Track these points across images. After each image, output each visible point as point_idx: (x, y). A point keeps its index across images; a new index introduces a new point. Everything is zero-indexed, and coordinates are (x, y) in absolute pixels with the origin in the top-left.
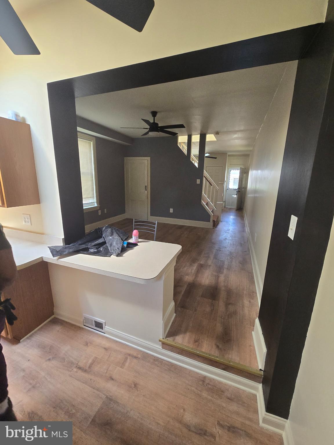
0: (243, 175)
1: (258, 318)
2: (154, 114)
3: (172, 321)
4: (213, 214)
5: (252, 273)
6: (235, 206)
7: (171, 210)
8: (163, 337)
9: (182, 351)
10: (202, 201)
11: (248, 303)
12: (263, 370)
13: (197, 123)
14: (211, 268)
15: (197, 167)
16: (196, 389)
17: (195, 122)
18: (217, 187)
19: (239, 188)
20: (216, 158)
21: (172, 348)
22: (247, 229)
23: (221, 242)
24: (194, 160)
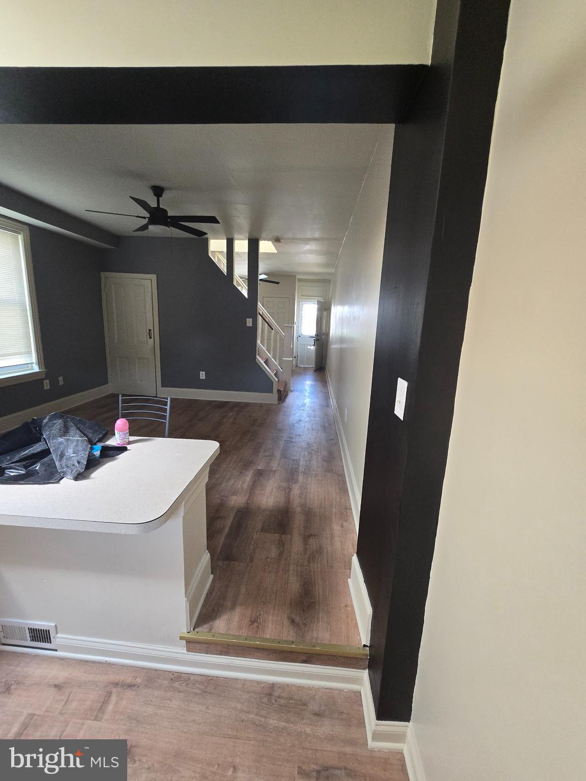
0: (322, 314)
1: (355, 555)
2: (158, 191)
3: (205, 592)
4: (277, 380)
5: (343, 476)
6: (312, 365)
7: (203, 375)
8: (187, 629)
9: (226, 649)
10: (258, 357)
11: (339, 528)
12: (369, 645)
13: (241, 217)
14: (277, 475)
15: (246, 296)
16: (257, 715)
17: (238, 217)
18: (282, 332)
19: (317, 335)
20: (278, 283)
21: (206, 646)
22: (333, 402)
23: (292, 426)
24: (240, 285)
